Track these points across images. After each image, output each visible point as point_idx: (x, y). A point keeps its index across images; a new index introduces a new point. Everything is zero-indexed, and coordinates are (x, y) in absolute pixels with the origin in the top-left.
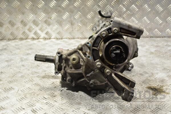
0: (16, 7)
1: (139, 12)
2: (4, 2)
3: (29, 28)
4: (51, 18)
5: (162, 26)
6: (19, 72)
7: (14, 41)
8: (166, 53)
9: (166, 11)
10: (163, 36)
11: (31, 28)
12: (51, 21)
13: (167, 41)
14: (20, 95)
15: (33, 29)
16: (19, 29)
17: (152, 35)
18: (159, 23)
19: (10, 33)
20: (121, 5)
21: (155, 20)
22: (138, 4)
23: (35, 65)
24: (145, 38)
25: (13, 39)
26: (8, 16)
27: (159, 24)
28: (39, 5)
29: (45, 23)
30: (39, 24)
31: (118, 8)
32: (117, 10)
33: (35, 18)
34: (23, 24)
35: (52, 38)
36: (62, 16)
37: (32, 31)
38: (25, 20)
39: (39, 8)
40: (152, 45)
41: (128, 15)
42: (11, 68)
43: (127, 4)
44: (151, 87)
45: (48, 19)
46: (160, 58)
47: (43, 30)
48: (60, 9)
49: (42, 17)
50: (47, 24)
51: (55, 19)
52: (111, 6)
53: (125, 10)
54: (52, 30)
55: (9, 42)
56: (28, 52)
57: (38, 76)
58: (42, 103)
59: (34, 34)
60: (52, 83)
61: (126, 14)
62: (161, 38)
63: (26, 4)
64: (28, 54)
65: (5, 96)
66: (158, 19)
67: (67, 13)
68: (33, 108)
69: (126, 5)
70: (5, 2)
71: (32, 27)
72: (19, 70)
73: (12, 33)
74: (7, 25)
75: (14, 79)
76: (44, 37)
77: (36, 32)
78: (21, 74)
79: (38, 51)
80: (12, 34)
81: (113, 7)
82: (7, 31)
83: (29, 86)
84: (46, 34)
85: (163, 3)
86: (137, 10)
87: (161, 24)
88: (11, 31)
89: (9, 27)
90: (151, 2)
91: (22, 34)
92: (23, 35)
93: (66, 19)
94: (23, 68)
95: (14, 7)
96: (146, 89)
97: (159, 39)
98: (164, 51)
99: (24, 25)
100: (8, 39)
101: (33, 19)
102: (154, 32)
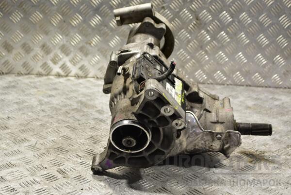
0: (37, 22)
1: (232, 44)
2: (17, 13)
3: (54, 57)
4: (90, 44)
5: (266, 69)
6: (37, 118)
7: (27, 76)
8: (271, 109)
9: (273, 45)
10: (266, 85)
11: (57, 58)
12: (90, 48)
13: (273, 93)
14: (39, 149)
15: (61, 59)
16: (38, 58)
17: (249, 83)
18: (262, 64)
19: (22, 63)
20: (203, 31)
21: (255, 58)
22: (230, 31)
23: (62, 111)
24: (238, 87)
25: (26, 74)
26: (22, 35)
27: (262, 66)
28: (73, 21)
29: (81, 51)
30: (71, 51)
31: (199, 35)
32: (196, 38)
33: (65, 42)
34: (44, 50)
35: (89, 76)
36: (108, 41)
37: (58, 63)
38: (48, 44)
39: (73, 26)
40: (249, 97)
41: (214, 47)
42: (24, 113)
43: (213, 30)
44: (245, 151)
45: (85, 45)
46: (261, 115)
47: (76, 62)
48: (107, 30)
49: (77, 41)
50: (83, 53)
51: (96, 46)
52: (188, 30)
53: (209, 39)
54: (91, 63)
55: (20, 78)
56: (50, 93)
57: (67, 127)
58: (74, 163)
59: (60, 67)
60: (90, 136)
61: (210, 45)
62: (264, 88)
63: (53, 18)
64: (50, 96)
65: (15, 149)
66: (260, 57)
67: (118, 38)
68: (60, 167)
69: (212, 32)
70: (19, 13)
71: (59, 56)
72: (37, 117)
73: (24, 63)
74: (18, 50)
75: (29, 127)
76: (77, 74)
77: (64, 64)
78: (40, 121)
79: (67, 93)
80: (25, 65)
81: (190, 33)
82: (18, 59)
83: (53, 139)
84: (80, 68)
85: (269, 33)
86: (229, 40)
87: (264, 66)
88: (24, 61)
89: (21, 53)
90: (250, 29)
91: (41, 67)
92: (43, 68)
93: (115, 47)
94: (42, 114)
95: (34, 22)
96: (238, 154)
97: (260, 89)
98: (267, 106)
99: (47, 52)
100: (18, 74)
101: (62, 43)
102: (253, 77)
